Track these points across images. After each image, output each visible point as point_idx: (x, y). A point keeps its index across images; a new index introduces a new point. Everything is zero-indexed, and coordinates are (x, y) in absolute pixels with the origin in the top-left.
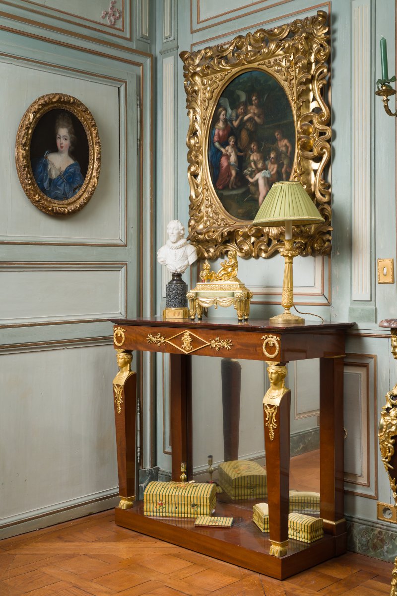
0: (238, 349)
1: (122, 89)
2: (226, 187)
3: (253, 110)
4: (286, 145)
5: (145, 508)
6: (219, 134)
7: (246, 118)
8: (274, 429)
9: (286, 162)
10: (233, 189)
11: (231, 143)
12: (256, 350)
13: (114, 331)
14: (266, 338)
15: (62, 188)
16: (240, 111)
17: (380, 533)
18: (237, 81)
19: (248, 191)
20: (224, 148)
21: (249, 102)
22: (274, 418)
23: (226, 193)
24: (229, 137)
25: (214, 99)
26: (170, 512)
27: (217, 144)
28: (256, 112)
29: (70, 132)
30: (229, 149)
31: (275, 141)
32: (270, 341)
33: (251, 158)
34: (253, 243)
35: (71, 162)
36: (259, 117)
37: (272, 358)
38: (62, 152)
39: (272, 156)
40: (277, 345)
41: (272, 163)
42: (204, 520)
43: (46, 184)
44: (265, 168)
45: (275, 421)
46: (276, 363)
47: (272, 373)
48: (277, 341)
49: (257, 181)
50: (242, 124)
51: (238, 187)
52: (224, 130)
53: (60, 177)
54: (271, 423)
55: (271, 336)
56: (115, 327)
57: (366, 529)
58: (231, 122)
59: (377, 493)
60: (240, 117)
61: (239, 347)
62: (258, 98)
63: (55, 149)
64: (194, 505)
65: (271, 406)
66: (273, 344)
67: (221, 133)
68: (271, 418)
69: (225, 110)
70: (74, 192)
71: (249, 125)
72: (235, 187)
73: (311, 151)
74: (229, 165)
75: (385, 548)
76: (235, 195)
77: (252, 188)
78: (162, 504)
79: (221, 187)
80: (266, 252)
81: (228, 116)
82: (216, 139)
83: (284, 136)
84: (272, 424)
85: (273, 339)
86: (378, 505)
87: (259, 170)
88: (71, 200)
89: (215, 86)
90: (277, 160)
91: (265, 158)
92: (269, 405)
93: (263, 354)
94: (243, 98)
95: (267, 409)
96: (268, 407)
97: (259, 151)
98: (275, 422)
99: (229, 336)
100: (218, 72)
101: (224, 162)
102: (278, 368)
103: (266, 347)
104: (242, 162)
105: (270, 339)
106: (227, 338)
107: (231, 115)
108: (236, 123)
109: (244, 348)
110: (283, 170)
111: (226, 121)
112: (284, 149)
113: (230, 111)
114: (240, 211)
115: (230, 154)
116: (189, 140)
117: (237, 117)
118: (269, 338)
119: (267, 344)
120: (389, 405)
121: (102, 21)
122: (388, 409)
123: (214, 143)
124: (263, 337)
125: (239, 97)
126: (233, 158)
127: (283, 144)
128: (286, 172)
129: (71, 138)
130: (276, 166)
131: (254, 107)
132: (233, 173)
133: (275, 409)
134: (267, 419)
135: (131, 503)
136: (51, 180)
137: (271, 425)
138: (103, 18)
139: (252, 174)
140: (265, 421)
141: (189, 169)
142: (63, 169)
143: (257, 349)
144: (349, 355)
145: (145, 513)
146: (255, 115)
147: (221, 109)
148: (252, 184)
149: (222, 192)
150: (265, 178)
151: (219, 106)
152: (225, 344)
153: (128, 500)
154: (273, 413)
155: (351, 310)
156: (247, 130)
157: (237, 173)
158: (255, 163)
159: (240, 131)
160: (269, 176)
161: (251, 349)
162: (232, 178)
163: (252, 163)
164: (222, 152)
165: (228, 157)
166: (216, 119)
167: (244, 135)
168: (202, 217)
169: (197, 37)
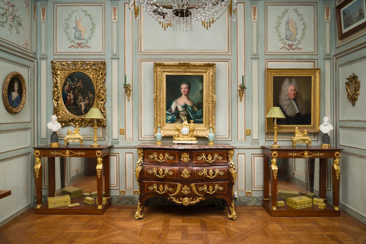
0: (87, 155)
1: (29, 70)
2: (69, 105)
3: (80, 84)
4: (92, 96)
5: (49, 206)
6: (66, 89)
7: (77, 86)
9: (92, 100)
10: (72, 106)
11: (71, 92)
12: (94, 155)
13: (35, 152)
14: (97, 151)
15: (15, 103)
16: (75, 83)
17: (121, 198)
18: (74, 74)
19: (78, 107)
20: (69, 93)
21: (78, 81)
22: (100, 172)
23: (69, 107)
24: (71, 90)
25: (65, 78)
26: (58, 205)
27: (66, 92)
28: (81, 84)
29: (18, 85)
30: (71, 94)
31: (88, 94)
32: (99, 152)
33: (79, 98)
34: (80, 123)
35: (18, 95)
36: (82, 86)
37: (99, 156)
38: (15, 92)
39: (87, 98)
40: (101, 153)
41: (87, 100)
42: (70, 205)
43: (11, 103)
44: (84, 101)
46: (100, 158)
47: (99, 160)
49: (81, 104)
50: (76, 87)
51: (74, 106)
52: (68, 88)
53: (15, 100)
55: (99, 150)
56: (35, 150)
57: (117, 198)
58: (72, 86)
59: (119, 188)
60: (75, 85)
62: (82, 80)
63: (14, 91)
64: (65, 202)
67: (67, 89)
69: (69, 82)
70: (18, 105)
71: (78, 88)
72: (73, 105)
73: (100, 98)
74: (71, 99)
75: (122, 201)
76: (73, 108)
77: (79, 107)
78: (55, 204)
79: (67, 105)
80: (84, 125)
81: (70, 84)
82: (65, 90)
83: (91, 93)
86: (120, 191)
87: (82, 102)
88: (18, 108)
89: (66, 74)
90: (89, 99)
91: (84, 98)
93: (96, 155)
94: (76, 79)
97: (82, 96)
100: (67, 70)
101: (68, 98)
104: (76, 98)
107: (71, 84)
108: (73, 87)
109: (89, 154)
110: (91, 102)
111: (69, 85)
112: (91, 96)
113: (71, 83)
114: (75, 113)
115: (71, 96)
116: (54, 89)
117: (74, 85)
120: (137, 166)
121: (23, 46)
122: (137, 167)
123: (64, 91)
125: (74, 79)
126: (72, 97)
127: (91, 95)
128: (92, 103)
129: (18, 87)
130: (88, 101)
131: (80, 83)
132: (72, 101)
133: (100, 170)
135: (41, 206)
136: (12, 101)
137: (99, 174)
138: (23, 45)
139: (80, 102)
141: (54, 98)
142: (16, 97)
144: (112, 153)
145: (49, 208)
146: (81, 85)
147: (67, 81)
148: (79, 105)
149: (68, 106)
150: (84, 104)
151: (66, 80)
152: (82, 153)
153: (40, 205)
155: (112, 142)
156: (78, 89)
157: (74, 101)
158: (81, 99)
159: (75, 89)
160: (85, 104)
161: (92, 154)
162: (72, 103)
163: (79, 99)
164: (68, 94)
165: (70, 96)
166: (65, 84)
167: (76, 91)
168: (60, 114)
169: (56, 57)
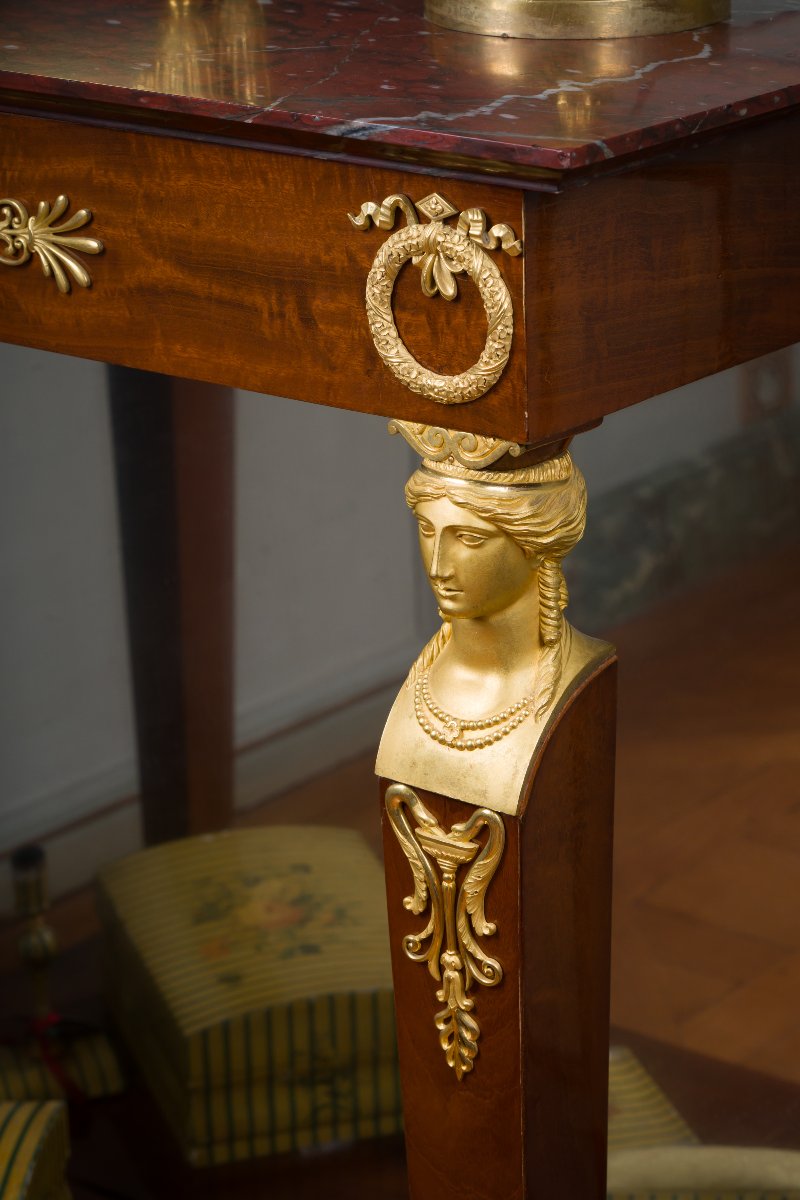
0: (149, 293)
8: (474, 988)
12: (307, 320)
14: (398, 220)
22: (475, 908)
32: (430, 247)
37: (451, 406)
40: (497, 295)
45: (485, 928)
46: (489, 447)
47: (453, 531)
48: (497, 253)
54: (449, 939)
55: (434, 204)
61: (162, 271)
65: (450, 810)
66: (463, 279)
68: (446, 902)
84: (459, 948)
85: (455, 241)
92: (433, 801)
93: (373, 357)
95: (414, 823)
96: (421, 811)
98: (484, 942)
99: (73, 167)
102: (499, 492)
103: (395, 303)
105: (433, 231)
106: (50, 189)
109: (199, 285)
118: (421, 219)
119: (405, 274)
124: (369, 208)
133: (482, 834)
134: (412, 904)
137: (450, 958)
140: (402, 922)
143: (319, 304)
152: (36, 238)
154: (462, 869)
161: (259, 300)
